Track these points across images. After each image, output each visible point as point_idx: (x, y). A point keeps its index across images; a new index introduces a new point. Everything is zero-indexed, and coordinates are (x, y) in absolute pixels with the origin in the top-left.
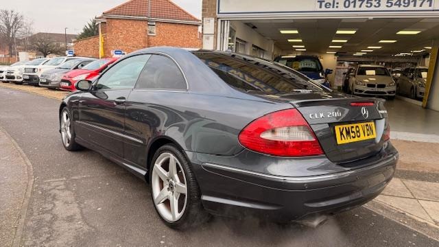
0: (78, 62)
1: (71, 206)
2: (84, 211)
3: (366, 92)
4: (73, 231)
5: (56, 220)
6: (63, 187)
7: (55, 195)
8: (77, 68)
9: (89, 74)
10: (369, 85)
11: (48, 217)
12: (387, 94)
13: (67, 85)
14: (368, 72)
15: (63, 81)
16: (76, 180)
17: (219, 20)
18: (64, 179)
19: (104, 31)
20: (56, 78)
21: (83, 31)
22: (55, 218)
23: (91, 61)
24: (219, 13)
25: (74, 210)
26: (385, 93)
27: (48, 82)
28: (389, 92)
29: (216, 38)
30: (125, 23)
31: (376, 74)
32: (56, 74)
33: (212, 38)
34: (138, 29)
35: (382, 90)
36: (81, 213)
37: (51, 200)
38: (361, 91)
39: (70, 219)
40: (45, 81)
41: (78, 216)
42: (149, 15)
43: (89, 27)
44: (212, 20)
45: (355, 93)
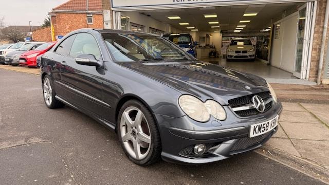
0: (33, 45)
3: (235, 57)
8: (32, 49)
9: (39, 53)
10: (237, 52)
12: (249, 58)
13: (23, 61)
14: (239, 43)
15: (21, 59)
17: (114, 12)
19: (54, 22)
20: (16, 57)
21: (44, 23)
23: (41, 44)
24: (112, 7)
26: (247, 56)
27: (11, 61)
28: (250, 56)
29: (112, 23)
30: (70, 15)
31: (244, 44)
32: (16, 54)
33: (109, 24)
34: (80, 19)
35: (245, 54)
38: (232, 56)
40: (9, 60)
42: (87, 9)
43: (48, 20)
44: (109, 12)
45: (228, 58)
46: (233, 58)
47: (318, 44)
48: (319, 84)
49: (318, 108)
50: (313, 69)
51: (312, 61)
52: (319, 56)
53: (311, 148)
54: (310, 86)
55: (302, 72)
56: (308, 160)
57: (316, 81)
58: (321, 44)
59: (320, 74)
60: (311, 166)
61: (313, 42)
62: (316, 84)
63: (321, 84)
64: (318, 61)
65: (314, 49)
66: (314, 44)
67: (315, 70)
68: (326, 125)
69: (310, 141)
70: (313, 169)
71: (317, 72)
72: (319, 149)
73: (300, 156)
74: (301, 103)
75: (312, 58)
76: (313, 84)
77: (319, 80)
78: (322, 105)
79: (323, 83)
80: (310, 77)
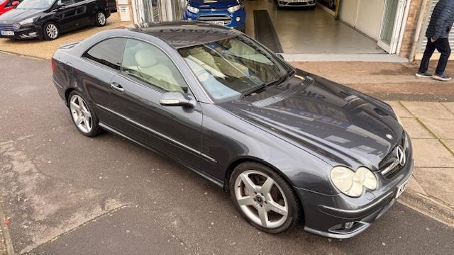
1: (26, 163)
2: (38, 165)
4: (34, 181)
5: (18, 175)
6: (13, 148)
7: (9, 156)
11: (11, 175)
16: (22, 140)
18: (11, 141)
22: (17, 175)
25: (29, 165)
36: (36, 167)
37: (7, 160)
39: (29, 173)
41: (35, 170)
45: (280, 5)
46: (287, 5)
47: (416, 7)
48: (411, 60)
49: (423, 109)
50: (406, 41)
51: (406, 30)
52: (416, 24)
53: (433, 179)
54: (401, 64)
55: (392, 45)
56: (434, 198)
57: (408, 57)
58: (420, 8)
59: (414, 48)
60: (440, 208)
61: (411, 5)
62: (407, 61)
63: (414, 60)
64: (414, 31)
65: (410, 15)
66: (412, 7)
67: (408, 42)
68: (440, 141)
69: (429, 170)
70: (442, 211)
71: (411, 45)
72: (441, 180)
73: (425, 193)
74: (401, 102)
75: (406, 27)
76: (404, 61)
77: (412, 56)
78: (426, 103)
79: (416, 58)
80: (401, 51)
